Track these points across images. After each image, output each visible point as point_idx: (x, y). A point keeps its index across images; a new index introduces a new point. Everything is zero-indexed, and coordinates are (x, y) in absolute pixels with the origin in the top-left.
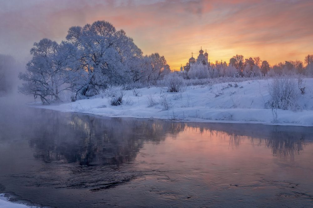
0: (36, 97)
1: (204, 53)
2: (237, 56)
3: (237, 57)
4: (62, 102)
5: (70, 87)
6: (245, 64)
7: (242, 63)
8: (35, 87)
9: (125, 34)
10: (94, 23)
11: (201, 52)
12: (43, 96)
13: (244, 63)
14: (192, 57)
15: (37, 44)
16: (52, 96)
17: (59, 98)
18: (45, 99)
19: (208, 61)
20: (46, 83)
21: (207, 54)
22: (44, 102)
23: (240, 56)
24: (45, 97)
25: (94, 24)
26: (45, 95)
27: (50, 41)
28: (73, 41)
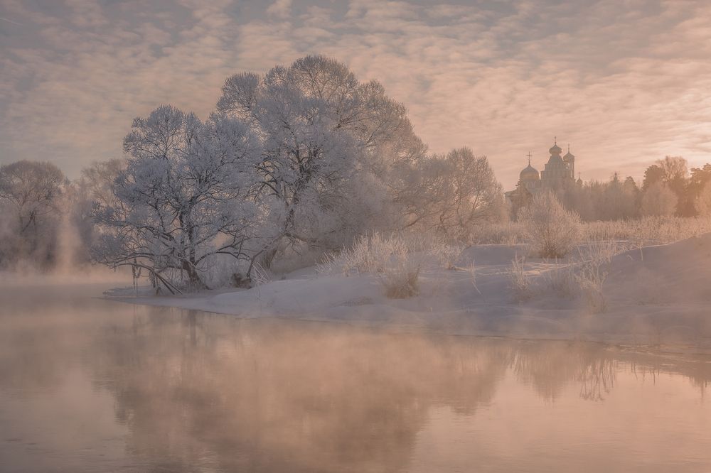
0: (137, 272)
1: (562, 155)
2: (667, 159)
3: (668, 164)
4: (207, 288)
5: (231, 246)
6: (690, 182)
7: (683, 181)
8: (136, 246)
9: (382, 91)
10: (295, 64)
11: (555, 150)
12: (156, 270)
13: (687, 181)
14: (529, 166)
15: (141, 122)
16: (182, 271)
17: (198, 279)
18: (160, 278)
19: (576, 178)
20: (168, 235)
21: (570, 158)
22: (159, 288)
23: (677, 160)
24: (162, 275)
25: (295, 66)
26: (163, 269)
27: (179, 114)
28: (237, 114)
